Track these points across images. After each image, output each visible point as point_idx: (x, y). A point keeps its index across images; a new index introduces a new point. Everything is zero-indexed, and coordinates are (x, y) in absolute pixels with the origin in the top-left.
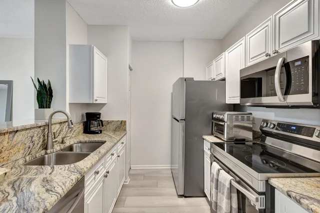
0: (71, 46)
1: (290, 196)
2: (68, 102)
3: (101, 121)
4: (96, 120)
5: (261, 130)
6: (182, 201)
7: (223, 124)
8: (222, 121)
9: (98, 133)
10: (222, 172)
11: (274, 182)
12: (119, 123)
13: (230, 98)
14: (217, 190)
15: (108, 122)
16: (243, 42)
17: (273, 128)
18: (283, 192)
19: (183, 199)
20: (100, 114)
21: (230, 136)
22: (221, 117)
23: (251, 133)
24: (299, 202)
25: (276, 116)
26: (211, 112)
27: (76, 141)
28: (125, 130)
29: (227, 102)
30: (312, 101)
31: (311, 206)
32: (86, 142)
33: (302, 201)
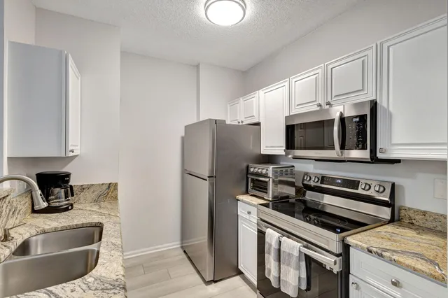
0: (13, 44)
1: (370, 252)
2: (6, 155)
3: (71, 186)
4: (60, 187)
5: (303, 184)
6: (213, 289)
7: (267, 180)
8: (265, 176)
9: (67, 209)
10: (284, 239)
11: (351, 240)
12: (105, 187)
13: (267, 147)
14: (279, 261)
15: (82, 188)
16: (287, 84)
17: (317, 182)
18: (362, 249)
19: (213, 285)
20: (68, 175)
21: (276, 194)
22: (264, 171)
23: (294, 189)
24: (381, 256)
25: (315, 168)
26: (245, 165)
27: (33, 232)
28: (116, 198)
29: (263, 152)
30: (371, 157)
31: (394, 257)
32: (55, 230)
33: (384, 254)
